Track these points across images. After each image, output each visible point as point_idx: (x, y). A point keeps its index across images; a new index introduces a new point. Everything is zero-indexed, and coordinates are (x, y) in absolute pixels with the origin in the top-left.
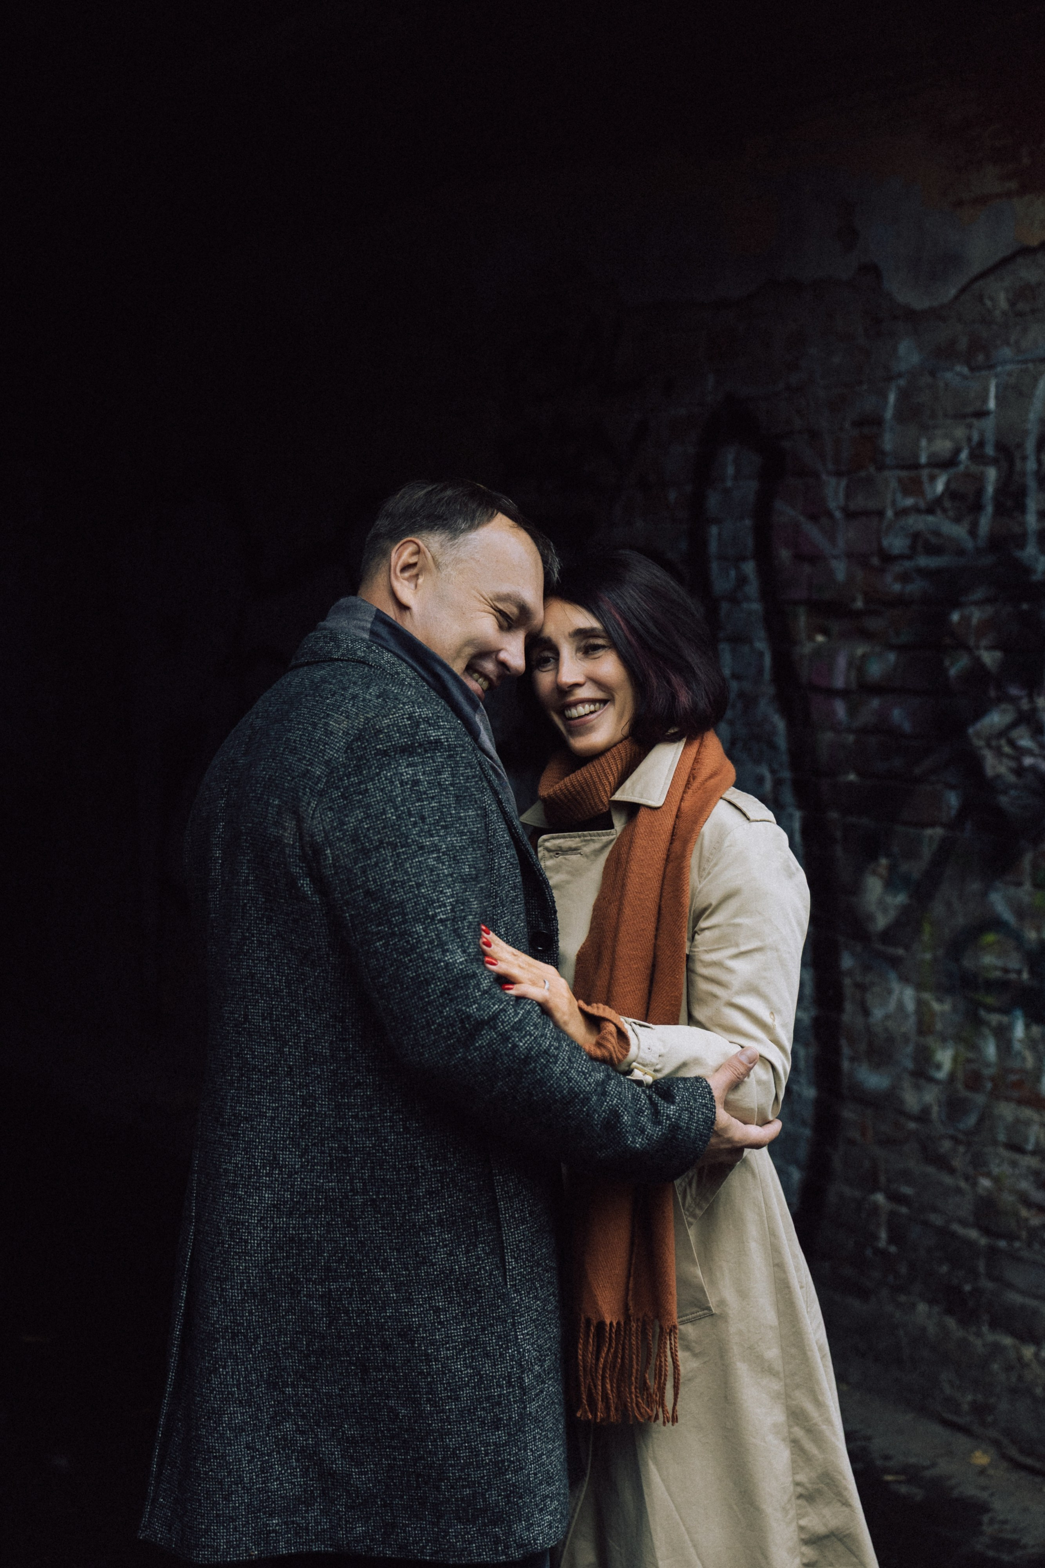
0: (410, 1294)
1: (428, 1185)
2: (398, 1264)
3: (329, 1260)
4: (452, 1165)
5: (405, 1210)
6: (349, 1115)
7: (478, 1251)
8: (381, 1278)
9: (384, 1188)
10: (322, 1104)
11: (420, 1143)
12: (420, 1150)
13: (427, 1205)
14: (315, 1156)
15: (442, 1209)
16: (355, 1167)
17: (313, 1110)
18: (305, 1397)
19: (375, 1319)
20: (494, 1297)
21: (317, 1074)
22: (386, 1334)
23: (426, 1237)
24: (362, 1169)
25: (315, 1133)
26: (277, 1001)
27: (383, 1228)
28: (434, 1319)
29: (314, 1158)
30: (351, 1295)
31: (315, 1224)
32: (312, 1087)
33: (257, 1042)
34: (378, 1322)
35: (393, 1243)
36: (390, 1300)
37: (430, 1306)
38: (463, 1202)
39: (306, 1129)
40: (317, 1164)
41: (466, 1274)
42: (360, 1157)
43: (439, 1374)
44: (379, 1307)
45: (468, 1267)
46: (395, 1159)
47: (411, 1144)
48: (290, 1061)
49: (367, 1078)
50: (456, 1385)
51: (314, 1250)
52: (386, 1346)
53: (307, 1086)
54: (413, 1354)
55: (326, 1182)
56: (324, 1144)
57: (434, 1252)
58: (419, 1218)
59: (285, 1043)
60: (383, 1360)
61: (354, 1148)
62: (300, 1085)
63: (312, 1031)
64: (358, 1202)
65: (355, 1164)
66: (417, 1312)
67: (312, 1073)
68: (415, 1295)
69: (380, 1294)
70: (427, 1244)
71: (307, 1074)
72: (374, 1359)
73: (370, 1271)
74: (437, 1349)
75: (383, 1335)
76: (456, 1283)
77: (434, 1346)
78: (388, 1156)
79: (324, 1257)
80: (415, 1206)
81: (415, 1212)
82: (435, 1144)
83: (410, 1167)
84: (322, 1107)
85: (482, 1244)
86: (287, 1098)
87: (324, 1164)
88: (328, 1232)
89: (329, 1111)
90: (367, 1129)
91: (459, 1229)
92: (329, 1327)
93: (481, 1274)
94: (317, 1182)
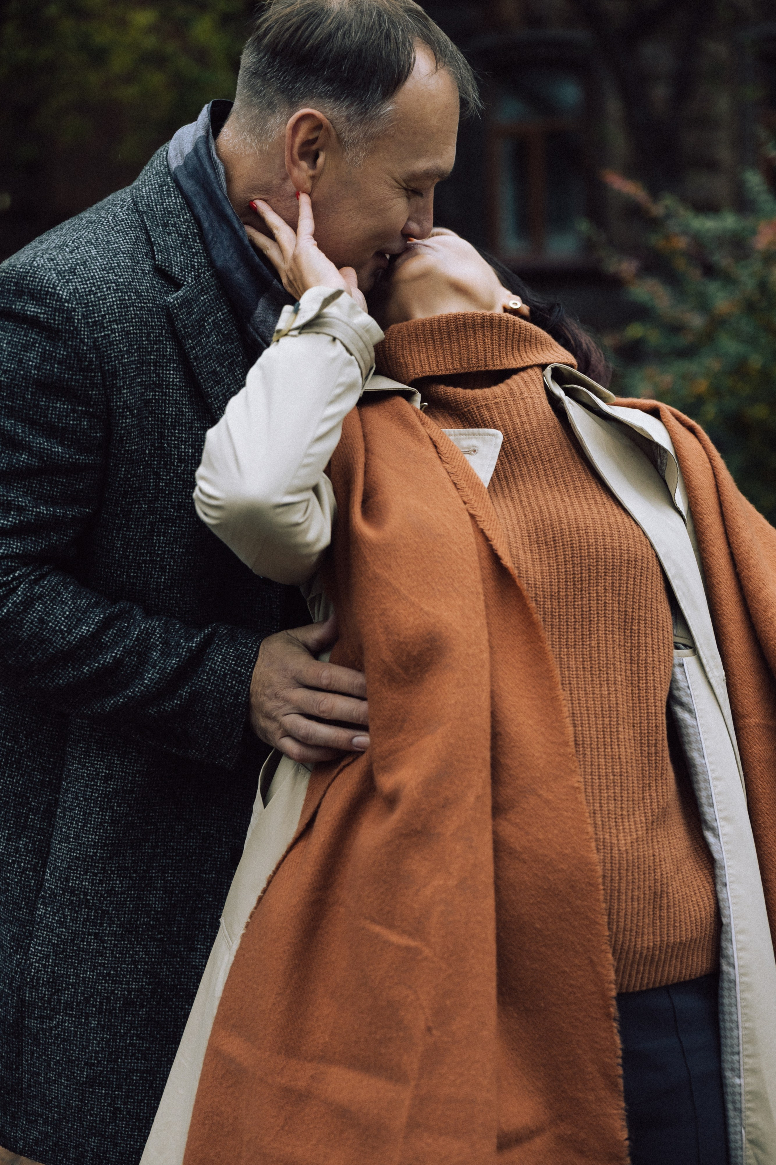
4: (22, 747)
7: (19, 843)
20: (19, 896)
82: (10, 719)
85: (27, 839)
93: (14, 867)
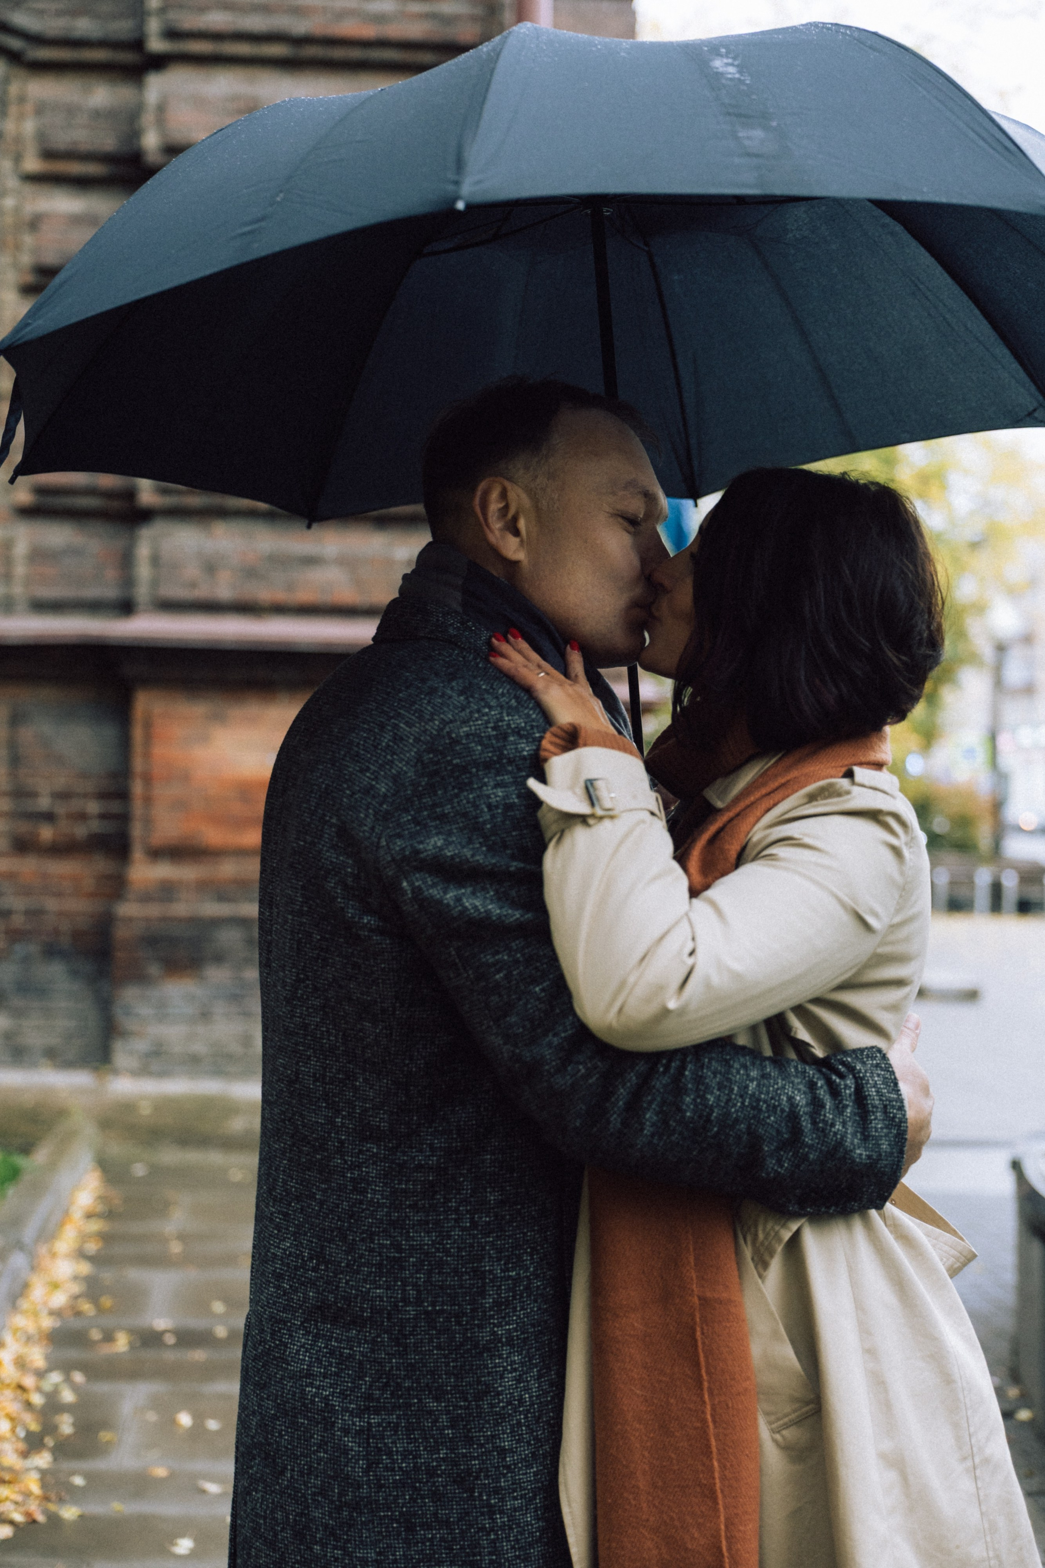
0: (469, 1431)
1: (497, 1294)
2: (455, 1394)
3: (371, 1386)
5: (466, 1325)
6: (406, 1205)
8: (434, 1411)
9: (442, 1297)
10: (375, 1190)
11: (489, 1242)
12: (489, 1250)
13: (494, 1319)
14: (362, 1254)
15: (512, 1324)
16: (409, 1270)
17: (364, 1196)
18: (335, 1561)
19: (425, 1462)
21: (373, 1152)
22: (438, 1481)
23: (491, 1359)
24: (417, 1273)
25: (364, 1225)
26: (332, 1060)
27: (439, 1347)
28: (498, 1462)
29: (361, 1256)
30: (396, 1431)
31: (358, 1338)
32: (366, 1168)
33: (307, 1108)
34: (429, 1466)
35: (450, 1366)
36: (445, 1438)
37: (493, 1447)
38: (538, 1315)
39: (355, 1220)
40: (364, 1265)
41: (537, 1404)
42: (416, 1258)
43: (505, 1530)
44: (430, 1446)
45: (540, 1395)
46: (458, 1261)
47: (478, 1242)
48: (342, 1135)
49: (430, 1160)
50: (525, 1542)
51: (356, 1371)
52: (436, 1496)
53: (359, 1167)
54: (471, 1504)
55: (374, 1288)
56: (374, 1240)
57: (501, 1379)
58: (484, 1336)
59: (338, 1112)
60: (434, 1514)
61: (409, 1245)
62: (352, 1164)
63: (370, 1100)
64: (410, 1314)
65: (409, 1266)
66: (478, 1452)
67: (367, 1151)
68: (476, 1432)
69: (432, 1430)
70: (492, 1368)
71: (361, 1151)
72: (422, 1514)
73: (420, 1400)
74: (502, 1498)
75: (434, 1482)
76: (526, 1417)
77: (498, 1494)
78: (450, 1256)
79: (366, 1381)
80: (478, 1320)
81: (478, 1328)
83: (475, 1270)
84: (375, 1194)
86: (336, 1179)
87: (373, 1265)
88: (373, 1351)
89: (383, 1199)
90: (427, 1223)
91: (532, 1348)
92: (366, 1472)
94: (363, 1287)
